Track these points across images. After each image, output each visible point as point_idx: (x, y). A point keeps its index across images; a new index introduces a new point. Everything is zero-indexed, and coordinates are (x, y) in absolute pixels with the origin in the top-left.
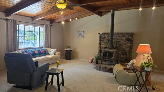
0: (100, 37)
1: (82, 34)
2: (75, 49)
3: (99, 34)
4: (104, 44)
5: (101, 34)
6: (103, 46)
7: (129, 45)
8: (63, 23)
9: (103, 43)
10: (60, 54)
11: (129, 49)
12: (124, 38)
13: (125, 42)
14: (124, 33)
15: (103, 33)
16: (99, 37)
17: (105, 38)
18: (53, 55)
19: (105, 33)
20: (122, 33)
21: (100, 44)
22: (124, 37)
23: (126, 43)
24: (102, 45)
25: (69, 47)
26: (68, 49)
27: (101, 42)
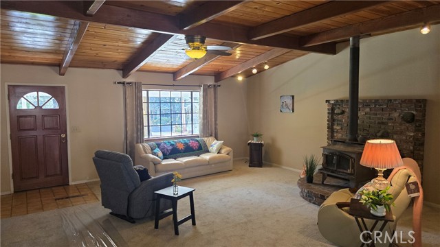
0: (332, 112)
1: (289, 101)
2: (273, 140)
3: (327, 101)
4: (342, 129)
5: (333, 102)
6: (340, 135)
7: (412, 134)
8: (240, 78)
9: (338, 128)
10: (231, 154)
11: (411, 148)
12: (396, 115)
13: (401, 124)
14: (395, 100)
15: (337, 101)
16: (328, 109)
17: (343, 112)
18: (216, 155)
19: (342, 101)
20: (390, 101)
21: (331, 129)
22: (395, 110)
23: (403, 127)
24: (337, 132)
25: (257, 136)
26: (255, 141)
27: (333, 125)
